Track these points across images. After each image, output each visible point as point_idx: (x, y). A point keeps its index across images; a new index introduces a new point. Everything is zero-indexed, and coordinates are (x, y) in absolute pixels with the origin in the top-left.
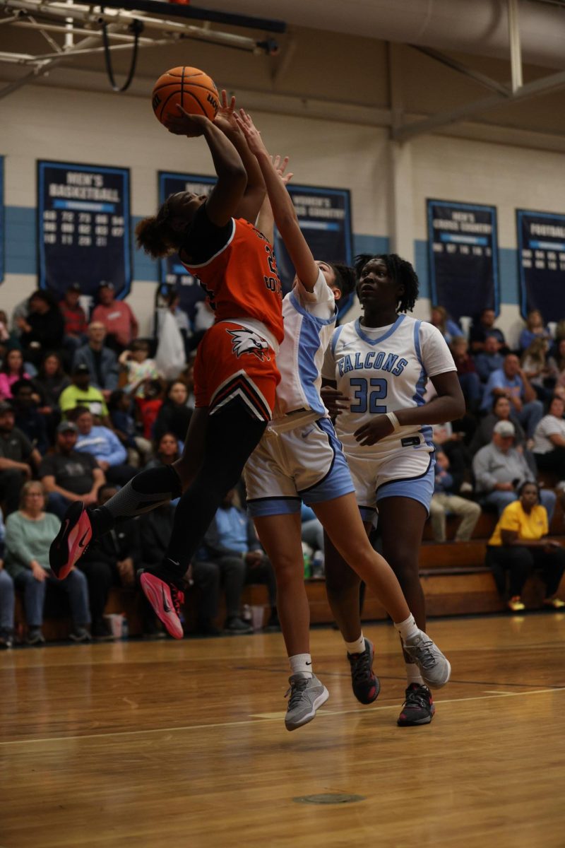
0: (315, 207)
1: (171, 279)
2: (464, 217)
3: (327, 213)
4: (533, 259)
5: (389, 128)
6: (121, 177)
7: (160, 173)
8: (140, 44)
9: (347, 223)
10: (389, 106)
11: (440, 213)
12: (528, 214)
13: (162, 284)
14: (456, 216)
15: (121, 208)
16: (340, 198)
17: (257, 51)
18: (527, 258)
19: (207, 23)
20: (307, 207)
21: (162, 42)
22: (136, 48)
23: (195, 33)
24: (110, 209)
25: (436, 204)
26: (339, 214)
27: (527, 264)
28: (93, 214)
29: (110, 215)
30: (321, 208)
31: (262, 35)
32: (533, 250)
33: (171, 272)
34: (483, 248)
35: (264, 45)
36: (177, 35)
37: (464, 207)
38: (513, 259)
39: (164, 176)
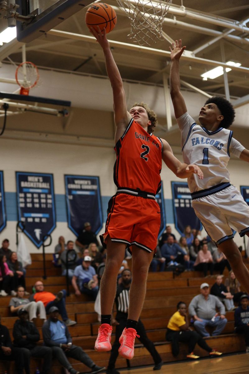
0: (84, 185)
1: (23, 219)
3: (89, 187)
4: (179, 203)
7: (16, 172)
8: (7, 114)
9: (98, 191)
12: (176, 183)
13: (19, 222)
16: (95, 180)
17: (59, 115)
18: (177, 203)
19: (36, 103)
20: (81, 185)
21: (16, 113)
22: (6, 116)
23: (31, 108)
26: (95, 187)
27: (177, 205)
30: (87, 185)
31: (61, 108)
32: (179, 199)
33: (23, 216)
34: (158, 199)
35: (62, 112)
36: (23, 110)
38: (171, 203)
39: (18, 174)
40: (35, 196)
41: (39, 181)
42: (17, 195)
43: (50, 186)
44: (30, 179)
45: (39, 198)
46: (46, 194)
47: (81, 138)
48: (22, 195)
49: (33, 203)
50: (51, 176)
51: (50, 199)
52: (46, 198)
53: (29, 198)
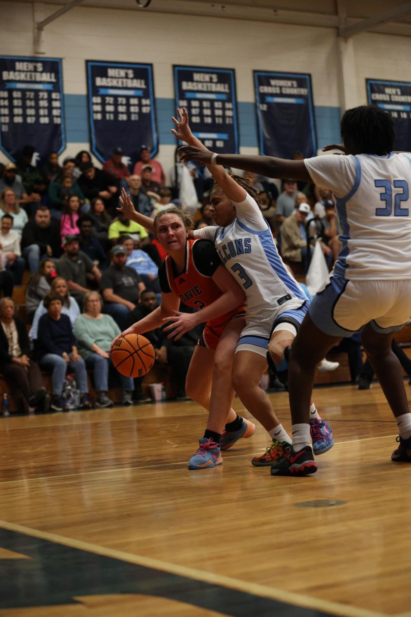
0: (286, 87)
2: (394, 91)
3: (295, 91)
5: (337, 28)
6: (146, 70)
7: (174, 66)
9: (309, 98)
10: (336, 12)
11: (375, 88)
14: (388, 90)
15: (148, 92)
16: (303, 80)
20: (281, 87)
24: (140, 93)
25: (372, 82)
26: (304, 91)
28: (128, 98)
29: (140, 98)
30: (290, 88)
34: (408, 113)
37: (393, 84)
39: (177, 69)
40: (205, 104)
41: (211, 81)
42: (175, 103)
43: (230, 88)
44: (197, 77)
45: (212, 108)
46: (223, 102)
47: (279, 12)
48: (184, 103)
49: (201, 115)
50: (231, 72)
51: (229, 109)
52: (224, 109)
53: (195, 107)
